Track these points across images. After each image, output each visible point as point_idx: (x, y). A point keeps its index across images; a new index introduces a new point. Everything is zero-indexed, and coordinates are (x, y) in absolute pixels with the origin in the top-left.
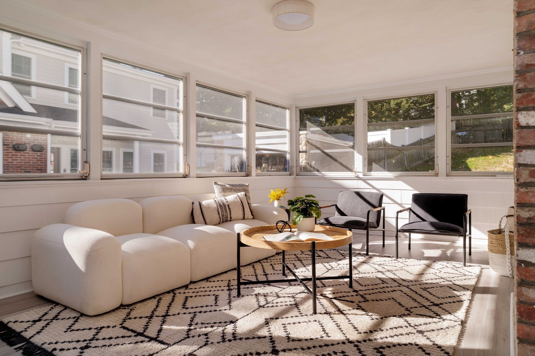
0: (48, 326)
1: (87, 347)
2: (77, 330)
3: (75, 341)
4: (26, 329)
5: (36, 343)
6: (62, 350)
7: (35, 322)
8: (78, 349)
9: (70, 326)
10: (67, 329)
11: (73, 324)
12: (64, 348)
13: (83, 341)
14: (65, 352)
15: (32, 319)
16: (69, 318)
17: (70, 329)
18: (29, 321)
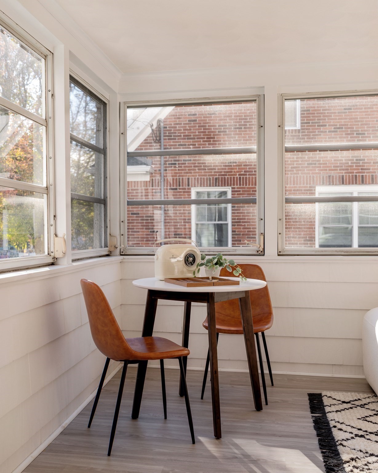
0: (350, 409)
1: (362, 436)
2: (369, 421)
3: (357, 429)
4: (331, 405)
5: (328, 418)
6: (341, 430)
7: (344, 402)
8: (353, 435)
9: (367, 417)
10: (362, 418)
11: (370, 416)
12: (343, 429)
13: (364, 431)
14: (342, 432)
15: (343, 400)
16: (374, 410)
17: (364, 419)
18: (340, 400)
